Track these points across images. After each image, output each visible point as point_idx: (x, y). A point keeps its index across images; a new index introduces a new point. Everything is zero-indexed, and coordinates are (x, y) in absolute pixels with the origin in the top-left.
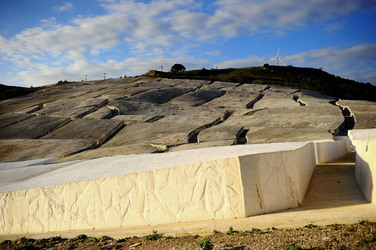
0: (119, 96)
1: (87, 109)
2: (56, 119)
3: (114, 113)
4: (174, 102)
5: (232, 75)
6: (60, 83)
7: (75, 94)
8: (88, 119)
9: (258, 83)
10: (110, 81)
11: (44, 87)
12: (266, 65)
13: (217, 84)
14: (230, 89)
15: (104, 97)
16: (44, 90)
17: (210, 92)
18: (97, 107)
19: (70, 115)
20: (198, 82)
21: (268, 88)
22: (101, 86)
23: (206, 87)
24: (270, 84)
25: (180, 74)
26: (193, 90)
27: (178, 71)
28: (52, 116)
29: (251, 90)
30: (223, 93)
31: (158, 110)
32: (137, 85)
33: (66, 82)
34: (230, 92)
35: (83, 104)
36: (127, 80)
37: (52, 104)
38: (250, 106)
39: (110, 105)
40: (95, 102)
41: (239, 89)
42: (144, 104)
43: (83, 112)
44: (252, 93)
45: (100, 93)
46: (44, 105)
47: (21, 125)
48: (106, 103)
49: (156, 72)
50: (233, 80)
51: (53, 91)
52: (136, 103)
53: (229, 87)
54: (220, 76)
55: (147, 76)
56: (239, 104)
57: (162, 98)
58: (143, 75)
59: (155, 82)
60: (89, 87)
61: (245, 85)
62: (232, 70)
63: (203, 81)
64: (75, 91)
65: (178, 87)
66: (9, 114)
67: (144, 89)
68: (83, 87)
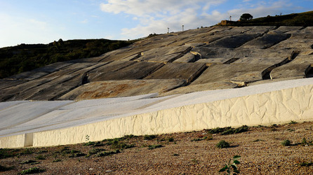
0: (199, 44)
1: (176, 55)
2: (153, 64)
3: (197, 58)
4: (245, 46)
5: (295, 20)
6: (151, 35)
7: (163, 44)
8: (177, 63)
10: (190, 32)
11: (139, 40)
13: (282, 28)
14: (295, 32)
15: (187, 45)
16: (140, 42)
17: (276, 36)
18: (183, 53)
19: (162, 60)
20: (265, 28)
22: (183, 36)
23: (272, 32)
25: (248, 22)
26: (261, 35)
27: (246, 20)
28: (149, 61)
30: (289, 36)
31: (233, 54)
32: (213, 34)
33: (155, 35)
34: (295, 35)
35: (172, 51)
36: (203, 30)
37: (148, 53)
39: (193, 51)
40: (181, 49)
41: (303, 32)
42: (221, 49)
43: (172, 57)
45: (183, 42)
46: (142, 54)
47: (128, 69)
48: (189, 49)
49: (227, 22)
50: (296, 24)
51: (146, 42)
52: (214, 49)
53: (293, 31)
54: (284, 22)
55: (220, 25)
56: (304, 45)
57: (234, 43)
58: (217, 25)
59: (227, 30)
60: (173, 38)
61: (309, 28)
62: (296, 15)
63: (269, 27)
64: (164, 41)
65: (248, 33)
66: (117, 62)
67: (219, 36)
68: (169, 37)
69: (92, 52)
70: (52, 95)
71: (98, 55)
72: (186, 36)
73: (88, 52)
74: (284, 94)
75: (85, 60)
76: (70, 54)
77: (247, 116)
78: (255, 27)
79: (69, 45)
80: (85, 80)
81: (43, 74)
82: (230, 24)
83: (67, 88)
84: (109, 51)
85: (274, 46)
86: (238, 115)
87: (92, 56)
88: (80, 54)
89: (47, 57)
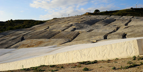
0: (76, 23)
1: (65, 28)
2: (55, 32)
3: (75, 29)
4: (97, 24)
5: (118, 13)
6: (54, 19)
7: (60, 23)
9: (129, 15)
10: (72, 17)
12: (132, 8)
13: (112, 17)
14: (118, 18)
15: (71, 23)
16: (49, 21)
17: (110, 20)
18: (69, 27)
19: (59, 30)
20: (105, 16)
21: (133, 17)
22: (69, 19)
23: (108, 18)
24: (134, 15)
25: (97, 14)
26: (103, 19)
27: (97, 12)
28: (53, 30)
29: (126, 18)
30: (115, 20)
31: (91, 27)
32: (82, 18)
33: (56, 18)
34: (118, 20)
35: (64, 26)
36: (78, 16)
37: (52, 27)
38: (126, 25)
40: (68, 25)
41: (121, 18)
42: (86, 25)
43: (63, 29)
44: (127, 20)
45: (69, 22)
46: (50, 27)
47: (43, 34)
48: (72, 25)
49: (89, 13)
50: (119, 15)
51: (52, 22)
52: (82, 25)
53: (117, 18)
54: (113, 13)
55: (85, 15)
56: (122, 24)
57: (92, 23)
58: (84, 15)
59: (88, 17)
60: (64, 20)
61: (124, 16)
62: (118, 11)
63: (107, 16)
64: (60, 21)
65: (98, 18)
66: (38, 30)
67: (85, 19)
68: (62, 20)
69: (26, 26)
70: (6, 46)
71: (29, 27)
72: (70, 19)
73: (25, 25)
74: (113, 46)
75: (23, 29)
76: (16, 26)
77: (97, 56)
78: (101, 16)
79: (15, 22)
80: (23, 39)
81: (2, 36)
82: (90, 14)
83: (14, 43)
84: (34, 25)
85: (109, 24)
86: (93, 56)
87: (26, 28)
88: (20, 27)
89: (5, 28)
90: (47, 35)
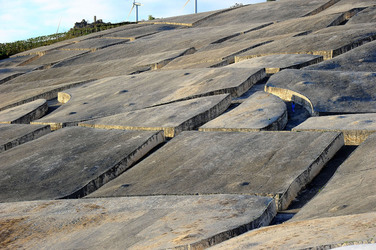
0: (295, 58)
1: (207, 103)
2: (118, 137)
6: (82, 28)
7: (143, 60)
8: (219, 132)
11: (31, 44)
15: (248, 64)
16: (39, 51)
19: (154, 122)
22: (218, 31)
28: (100, 126)
32: (341, 21)
33: (99, 25)
35: (187, 87)
39: (277, 85)
40: (224, 79)
45: (223, 51)
46: (62, 98)
48: (260, 80)
51: (67, 54)
60: (179, 38)
64: (141, 51)
68: (161, 36)
72: (229, 29)
90: (56, 171)
